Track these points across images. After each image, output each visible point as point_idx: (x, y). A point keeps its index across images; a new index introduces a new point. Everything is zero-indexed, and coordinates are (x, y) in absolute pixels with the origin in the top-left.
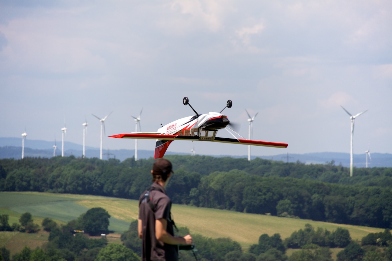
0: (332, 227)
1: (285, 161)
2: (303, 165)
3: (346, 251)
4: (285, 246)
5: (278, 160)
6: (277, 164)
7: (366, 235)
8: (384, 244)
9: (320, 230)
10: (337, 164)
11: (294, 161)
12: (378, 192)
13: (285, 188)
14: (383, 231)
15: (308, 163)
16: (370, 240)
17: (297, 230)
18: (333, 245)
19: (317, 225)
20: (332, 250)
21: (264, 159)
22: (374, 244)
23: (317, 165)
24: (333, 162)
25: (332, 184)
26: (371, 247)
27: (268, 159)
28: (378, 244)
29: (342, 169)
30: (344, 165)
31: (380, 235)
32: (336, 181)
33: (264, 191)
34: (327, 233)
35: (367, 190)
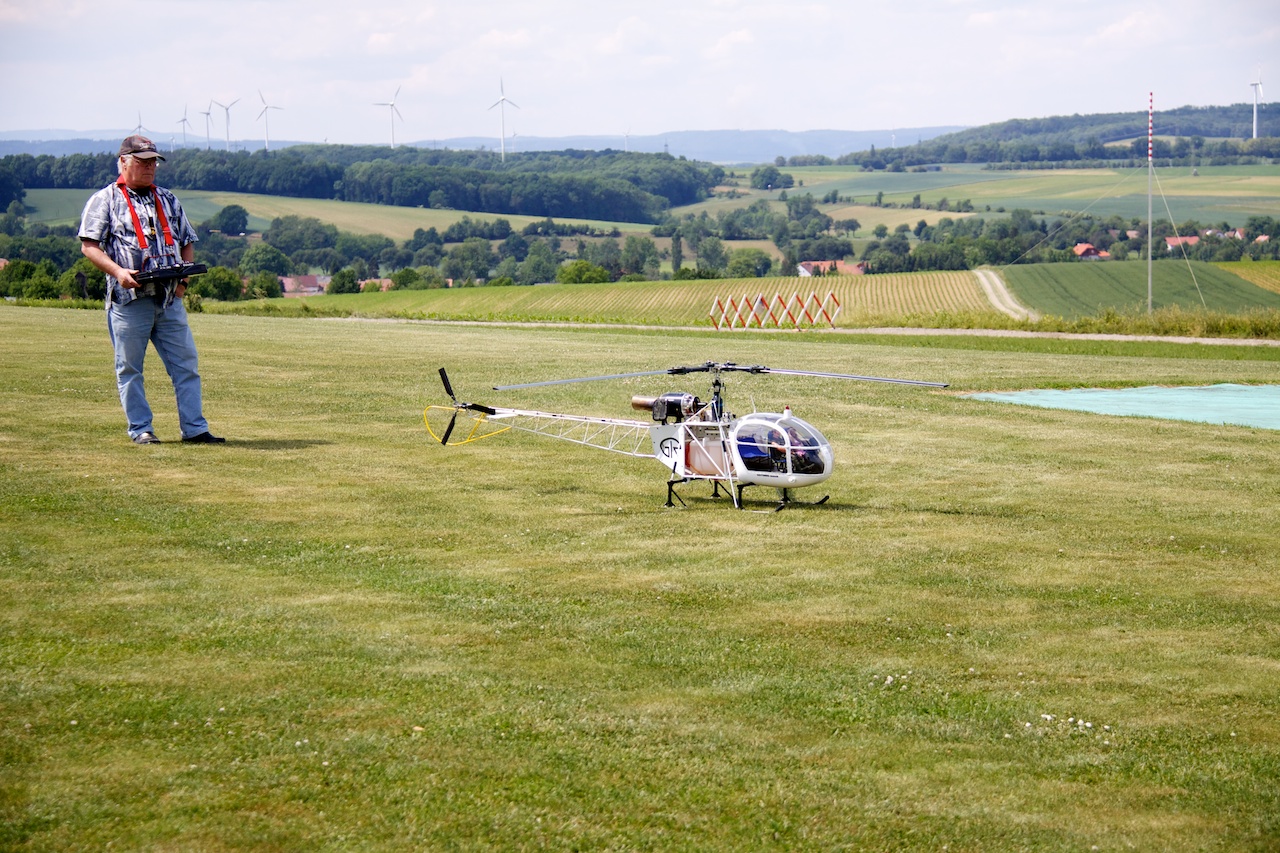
0: (491, 218)
1: (432, 148)
2: (452, 152)
3: (508, 243)
4: (442, 240)
5: (424, 147)
6: (426, 151)
7: (527, 225)
8: (546, 233)
9: (478, 222)
10: (487, 149)
11: (442, 148)
12: (535, 178)
13: (437, 178)
14: (545, 219)
15: (456, 149)
16: (532, 230)
17: (454, 222)
18: (493, 237)
19: (476, 217)
20: (492, 242)
21: (409, 146)
22: (536, 233)
23: (466, 151)
24: (483, 147)
25: (487, 172)
26: (533, 237)
27: (413, 146)
28: (539, 234)
29: (493, 154)
30: (496, 150)
31: (542, 224)
32: (489, 169)
33: (414, 181)
34: (486, 224)
35: (524, 176)
